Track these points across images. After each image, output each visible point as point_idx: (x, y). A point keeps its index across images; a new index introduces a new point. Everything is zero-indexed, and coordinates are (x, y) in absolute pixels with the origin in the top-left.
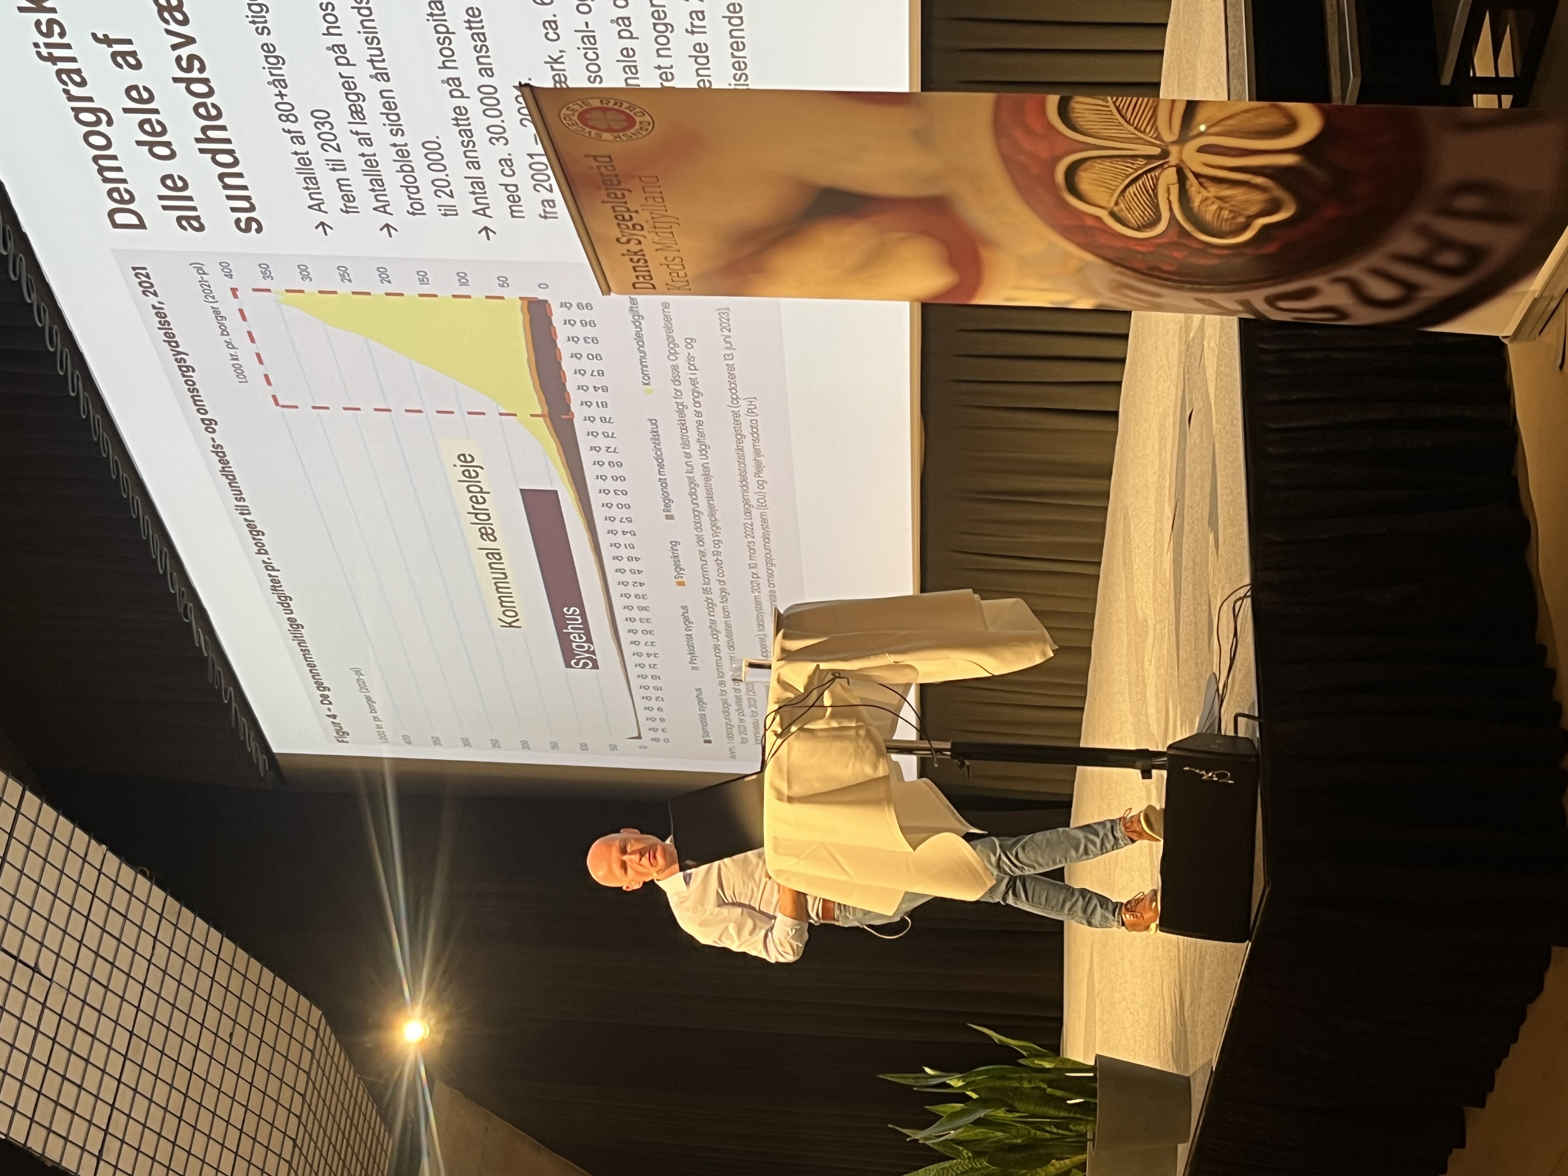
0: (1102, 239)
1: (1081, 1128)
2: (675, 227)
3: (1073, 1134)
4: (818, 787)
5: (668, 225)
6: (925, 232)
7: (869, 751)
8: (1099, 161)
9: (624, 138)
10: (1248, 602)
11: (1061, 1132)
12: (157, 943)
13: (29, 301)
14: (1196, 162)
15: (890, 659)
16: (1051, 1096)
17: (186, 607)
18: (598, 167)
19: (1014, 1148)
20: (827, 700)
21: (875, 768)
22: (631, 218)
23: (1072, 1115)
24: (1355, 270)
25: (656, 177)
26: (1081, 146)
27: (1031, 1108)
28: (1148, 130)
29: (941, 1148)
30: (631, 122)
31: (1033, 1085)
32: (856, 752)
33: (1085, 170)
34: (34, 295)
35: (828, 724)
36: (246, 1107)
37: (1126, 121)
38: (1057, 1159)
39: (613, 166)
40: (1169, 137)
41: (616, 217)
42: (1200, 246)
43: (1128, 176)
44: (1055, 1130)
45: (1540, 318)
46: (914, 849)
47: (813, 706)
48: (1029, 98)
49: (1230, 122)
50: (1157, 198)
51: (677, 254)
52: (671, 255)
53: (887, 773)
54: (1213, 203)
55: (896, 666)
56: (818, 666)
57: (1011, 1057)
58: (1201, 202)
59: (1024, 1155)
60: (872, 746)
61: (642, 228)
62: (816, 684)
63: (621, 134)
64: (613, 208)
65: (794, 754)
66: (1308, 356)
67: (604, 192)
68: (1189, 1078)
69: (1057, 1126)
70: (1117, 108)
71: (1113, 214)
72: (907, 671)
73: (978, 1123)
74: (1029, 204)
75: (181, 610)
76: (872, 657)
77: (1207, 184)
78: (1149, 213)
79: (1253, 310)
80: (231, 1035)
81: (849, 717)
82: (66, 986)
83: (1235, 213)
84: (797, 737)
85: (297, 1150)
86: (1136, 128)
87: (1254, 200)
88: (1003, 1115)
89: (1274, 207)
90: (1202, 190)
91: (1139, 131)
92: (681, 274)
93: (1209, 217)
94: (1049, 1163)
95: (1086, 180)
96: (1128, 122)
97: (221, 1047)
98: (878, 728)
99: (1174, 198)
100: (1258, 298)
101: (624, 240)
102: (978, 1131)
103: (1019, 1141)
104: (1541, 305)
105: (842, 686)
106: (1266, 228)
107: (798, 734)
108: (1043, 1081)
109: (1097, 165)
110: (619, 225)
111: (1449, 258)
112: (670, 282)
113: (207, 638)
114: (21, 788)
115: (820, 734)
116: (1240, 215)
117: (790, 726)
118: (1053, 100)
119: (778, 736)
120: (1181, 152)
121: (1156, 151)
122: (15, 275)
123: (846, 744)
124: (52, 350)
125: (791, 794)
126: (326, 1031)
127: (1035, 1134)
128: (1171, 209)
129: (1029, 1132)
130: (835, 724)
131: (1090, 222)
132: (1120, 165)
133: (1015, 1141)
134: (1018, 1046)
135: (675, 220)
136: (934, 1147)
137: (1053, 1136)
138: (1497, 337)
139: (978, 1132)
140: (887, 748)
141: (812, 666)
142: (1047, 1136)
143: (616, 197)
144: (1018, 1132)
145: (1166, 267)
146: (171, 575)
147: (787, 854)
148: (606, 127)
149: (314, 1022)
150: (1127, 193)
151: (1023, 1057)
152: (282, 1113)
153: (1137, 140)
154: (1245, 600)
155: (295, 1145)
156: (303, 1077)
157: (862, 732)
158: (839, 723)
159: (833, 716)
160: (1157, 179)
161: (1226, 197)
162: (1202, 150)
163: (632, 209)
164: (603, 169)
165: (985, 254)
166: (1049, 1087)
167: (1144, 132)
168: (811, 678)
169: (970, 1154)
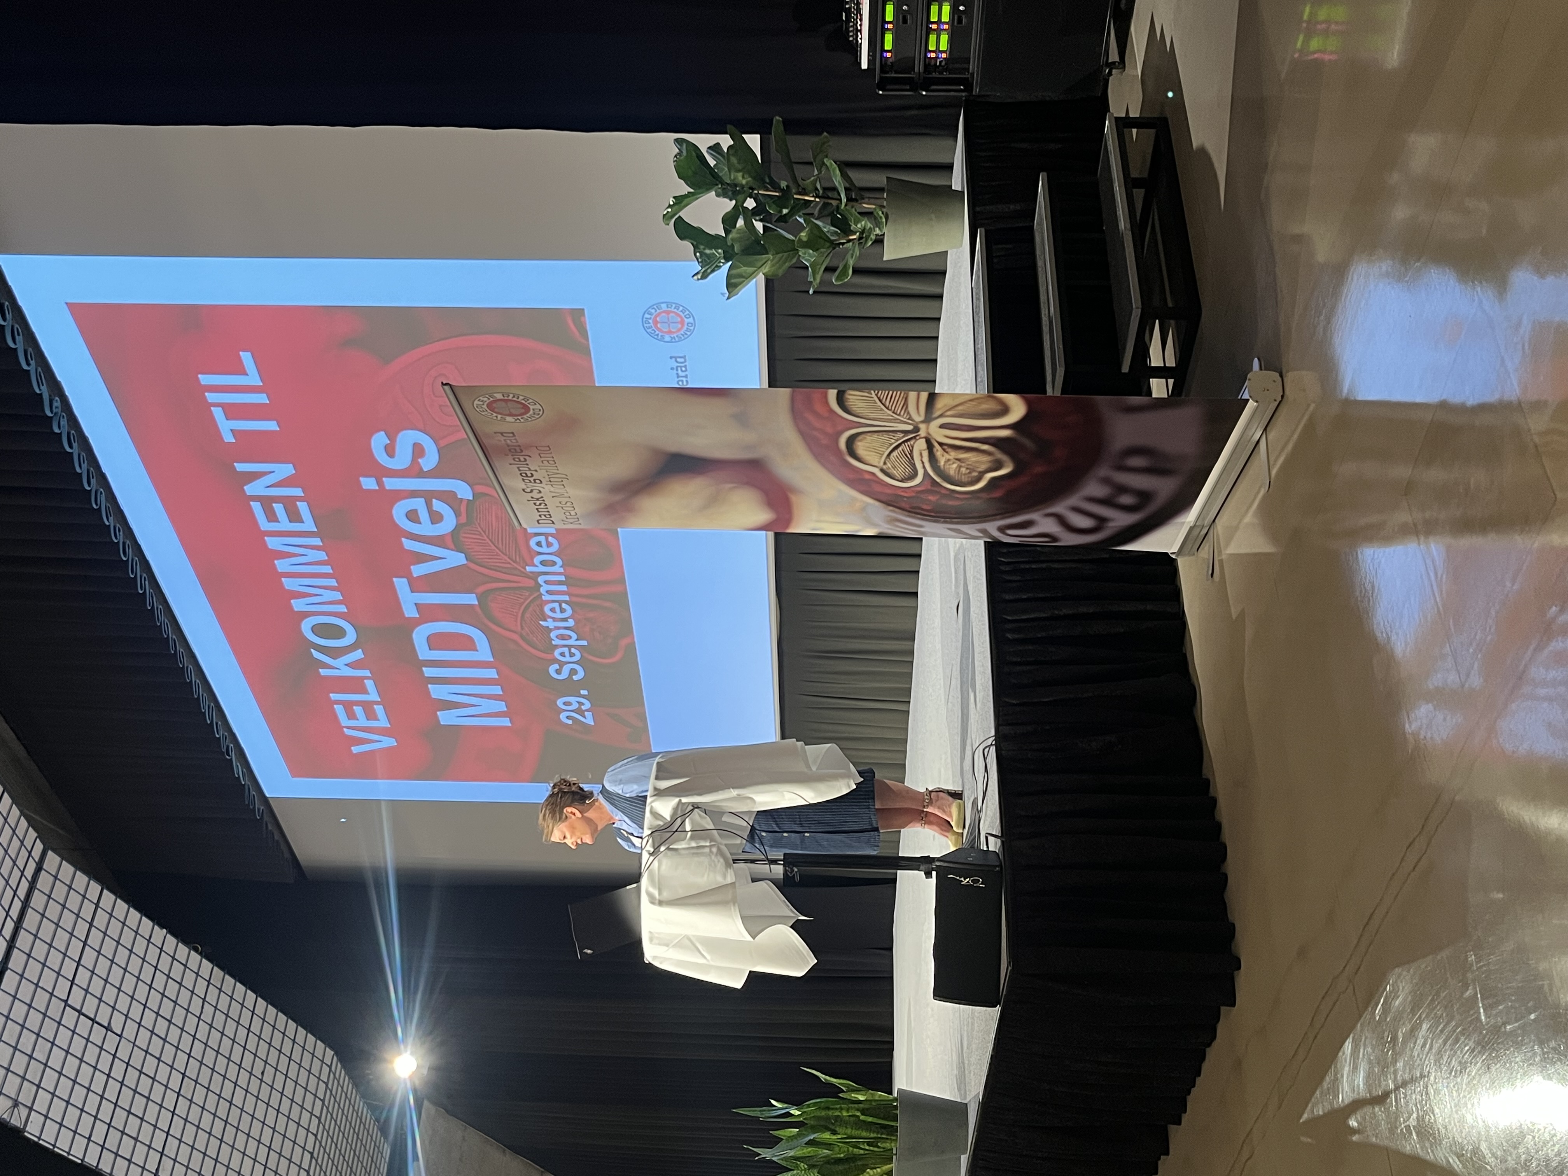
0: (878, 488)
1: (887, 1145)
2: (565, 482)
3: (882, 1150)
4: (682, 893)
5: (560, 480)
6: (750, 483)
7: (720, 864)
8: (869, 434)
9: (522, 420)
10: (993, 749)
11: (872, 1148)
12: (206, 1003)
13: (107, 523)
14: (939, 435)
15: (734, 793)
16: (864, 1121)
17: (228, 747)
18: (505, 440)
19: (839, 1161)
20: (688, 827)
21: (725, 877)
22: (532, 475)
23: (879, 1136)
24: (1059, 508)
25: (548, 446)
26: (858, 425)
27: (849, 1131)
28: (902, 413)
29: (784, 1162)
30: (527, 409)
31: (850, 1114)
32: (710, 865)
33: (861, 441)
34: (111, 519)
35: (689, 844)
36: (274, 1129)
37: (885, 407)
38: (871, 1169)
39: (515, 439)
40: (918, 418)
41: (521, 474)
42: (948, 492)
43: (891, 444)
44: (867, 1148)
45: (1196, 540)
46: (754, 938)
47: (676, 831)
48: (815, 393)
49: (960, 408)
50: (913, 459)
51: (567, 499)
52: (564, 500)
53: (734, 881)
54: (953, 463)
55: (739, 798)
56: (680, 800)
57: (834, 1092)
58: (945, 462)
59: (847, 1166)
60: (722, 860)
61: (541, 482)
62: (679, 813)
63: (519, 418)
64: (518, 468)
65: (663, 867)
66: (1034, 566)
67: (510, 457)
68: (966, 1104)
69: (869, 1144)
70: (879, 399)
71: (882, 470)
72: (748, 801)
73: (811, 1143)
74: (823, 465)
75: (224, 750)
76: (720, 792)
77: (949, 450)
78: (909, 469)
79: (991, 536)
80: (263, 1073)
81: (704, 838)
82: (133, 1041)
83: (972, 471)
84: (665, 856)
85: (314, 1161)
86: (893, 412)
87: (983, 460)
88: (828, 1137)
89: (998, 466)
90: (945, 454)
91: (896, 414)
92: (573, 513)
93: (952, 472)
94: (865, 1171)
95: (861, 447)
96: (887, 408)
97: (255, 1082)
98: (726, 845)
99: (926, 459)
100: (992, 528)
101: (528, 490)
102: (810, 1149)
103: (842, 1155)
104: (1195, 532)
105: (698, 813)
106: (993, 479)
107: (666, 853)
108: (858, 1110)
109: (869, 437)
110: (523, 480)
111: (1126, 500)
112: (565, 519)
113: (244, 770)
114: (100, 887)
115: (683, 852)
116: (974, 471)
117: (659, 846)
118: (832, 394)
119: (651, 854)
120: (928, 428)
121: (910, 428)
122: (97, 505)
123: (702, 859)
124: (124, 559)
125: (662, 899)
126: (337, 1067)
127: (852, 1151)
128: (924, 467)
129: (848, 1150)
130: (694, 844)
131: (867, 476)
132: (885, 437)
133: (839, 1156)
134: (839, 1084)
135: (565, 476)
136: (778, 1162)
137: (866, 1152)
138: (1167, 554)
139: (809, 1151)
140: (733, 860)
141: (676, 800)
142: (862, 1152)
143: (520, 461)
144: (840, 1150)
145: (925, 507)
146: (217, 724)
147: (660, 944)
148: (508, 412)
149: (328, 1060)
150: (891, 456)
151: (843, 1091)
152: (302, 1132)
153: (895, 420)
154: (991, 748)
155: (312, 1157)
156: (318, 1103)
157: (714, 850)
158: (697, 843)
159: (692, 838)
160: (912, 447)
161: (963, 459)
162: (942, 426)
163: (532, 469)
164: (508, 441)
165: (793, 498)
166: (862, 1115)
167: (899, 415)
168: (675, 810)
169: (806, 1166)
